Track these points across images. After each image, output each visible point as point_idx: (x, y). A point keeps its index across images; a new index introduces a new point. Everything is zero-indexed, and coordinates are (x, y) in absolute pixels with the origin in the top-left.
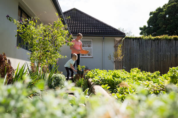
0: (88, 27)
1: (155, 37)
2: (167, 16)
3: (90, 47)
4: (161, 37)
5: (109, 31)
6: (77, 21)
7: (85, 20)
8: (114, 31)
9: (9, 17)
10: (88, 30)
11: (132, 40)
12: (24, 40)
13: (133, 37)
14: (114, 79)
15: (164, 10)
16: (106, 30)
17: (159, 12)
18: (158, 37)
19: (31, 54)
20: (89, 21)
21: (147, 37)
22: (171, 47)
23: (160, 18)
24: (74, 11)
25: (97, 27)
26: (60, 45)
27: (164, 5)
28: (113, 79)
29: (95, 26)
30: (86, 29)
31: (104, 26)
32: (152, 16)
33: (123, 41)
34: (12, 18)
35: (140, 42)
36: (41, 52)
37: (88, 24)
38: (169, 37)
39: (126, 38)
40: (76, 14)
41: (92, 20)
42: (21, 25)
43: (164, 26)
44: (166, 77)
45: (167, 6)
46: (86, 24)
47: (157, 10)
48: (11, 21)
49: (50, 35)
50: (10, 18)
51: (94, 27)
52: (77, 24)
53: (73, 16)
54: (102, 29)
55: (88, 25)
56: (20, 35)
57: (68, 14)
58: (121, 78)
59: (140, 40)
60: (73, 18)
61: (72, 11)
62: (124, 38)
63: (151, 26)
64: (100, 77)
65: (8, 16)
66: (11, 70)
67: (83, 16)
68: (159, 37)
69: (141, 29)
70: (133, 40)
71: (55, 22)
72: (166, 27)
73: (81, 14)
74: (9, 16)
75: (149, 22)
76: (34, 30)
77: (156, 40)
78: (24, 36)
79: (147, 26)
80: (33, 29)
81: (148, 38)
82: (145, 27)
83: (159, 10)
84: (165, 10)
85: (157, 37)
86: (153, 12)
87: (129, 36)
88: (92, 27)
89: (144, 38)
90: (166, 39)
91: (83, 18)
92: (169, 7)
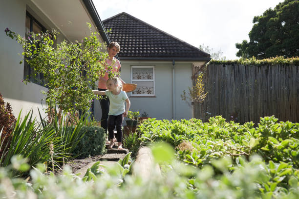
0: (146, 44)
1: (262, 61)
2: (283, 24)
3: (150, 79)
4: (272, 60)
5: (183, 51)
6: (129, 34)
7: (141, 32)
8: (191, 51)
9: (9, 31)
10: (147, 50)
11: (222, 66)
12: (35, 69)
13: (223, 60)
14: (173, 136)
15: (278, 13)
16: (177, 50)
17: (269, 17)
18: (267, 60)
19: (48, 92)
20: (148, 35)
21: (248, 61)
22: (289, 77)
23: (270, 27)
24: (123, 18)
25: (161, 44)
26: (95, 77)
27: (278, 4)
28: (171, 137)
29: (159, 42)
30: (143, 47)
31: (174, 42)
32: (257, 23)
33: (208, 67)
34: (14, 33)
35: (236, 69)
36: (63, 90)
37: (146, 39)
38: (286, 60)
39: (211, 63)
40: (126, 23)
41: (154, 32)
42: (29, 44)
43: (278, 41)
44: (254, 133)
45: (282, 6)
46: (143, 39)
47: (265, 14)
48: (13, 38)
49: (79, 60)
50: (11, 32)
51: (158, 44)
52: (129, 39)
53: (122, 25)
54: (171, 48)
55: (146, 42)
56: (28, 61)
57: (113, 23)
58: (187, 134)
59: (236, 66)
60: (121, 30)
61: (120, 18)
62: (208, 63)
63: (255, 42)
64: (152, 134)
65: (7, 30)
66: (12, 121)
67: (138, 25)
68: (269, 60)
69: (238, 46)
70: (224, 66)
71: (87, 38)
72: (281, 43)
73: (135, 23)
74: (9, 29)
75: (252, 35)
76: (51, 53)
77: (263, 65)
78: (34, 63)
79: (249, 41)
80: (49, 51)
81: (250, 62)
82: (245, 42)
83: (270, 13)
84: (280, 14)
85: (265, 60)
86: (258, 17)
87: (218, 60)
88: (154, 44)
89: (243, 62)
90: (281, 63)
91: (138, 30)
92: (286, 8)
